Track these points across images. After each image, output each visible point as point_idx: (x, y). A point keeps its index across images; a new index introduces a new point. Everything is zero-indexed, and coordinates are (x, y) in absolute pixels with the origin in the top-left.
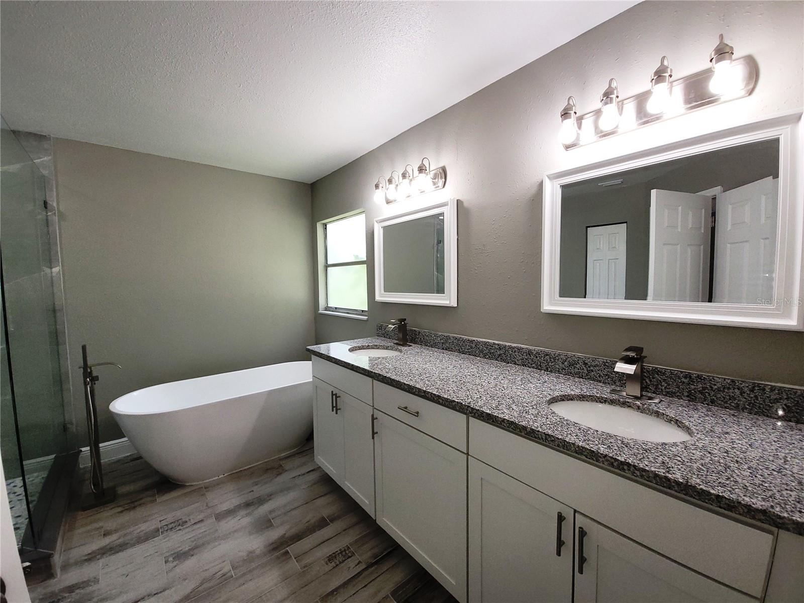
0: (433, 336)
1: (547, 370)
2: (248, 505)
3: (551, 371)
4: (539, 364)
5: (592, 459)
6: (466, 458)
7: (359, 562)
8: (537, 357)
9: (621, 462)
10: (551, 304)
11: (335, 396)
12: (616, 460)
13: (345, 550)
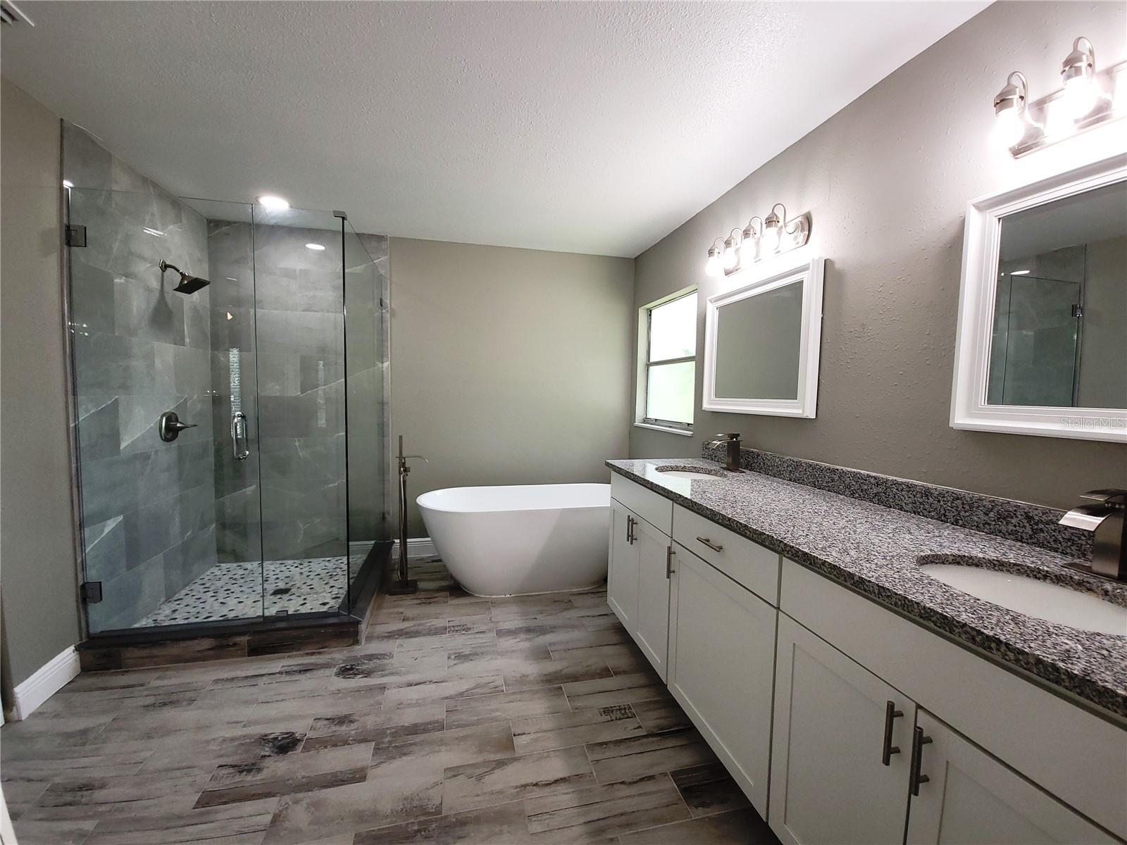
0: (777, 460)
1: (956, 523)
2: (529, 630)
3: (964, 526)
4: (943, 512)
5: (944, 629)
6: (775, 614)
7: (640, 727)
8: (939, 501)
9: (987, 636)
10: (970, 414)
11: (631, 522)
12: (979, 633)
13: (625, 709)
